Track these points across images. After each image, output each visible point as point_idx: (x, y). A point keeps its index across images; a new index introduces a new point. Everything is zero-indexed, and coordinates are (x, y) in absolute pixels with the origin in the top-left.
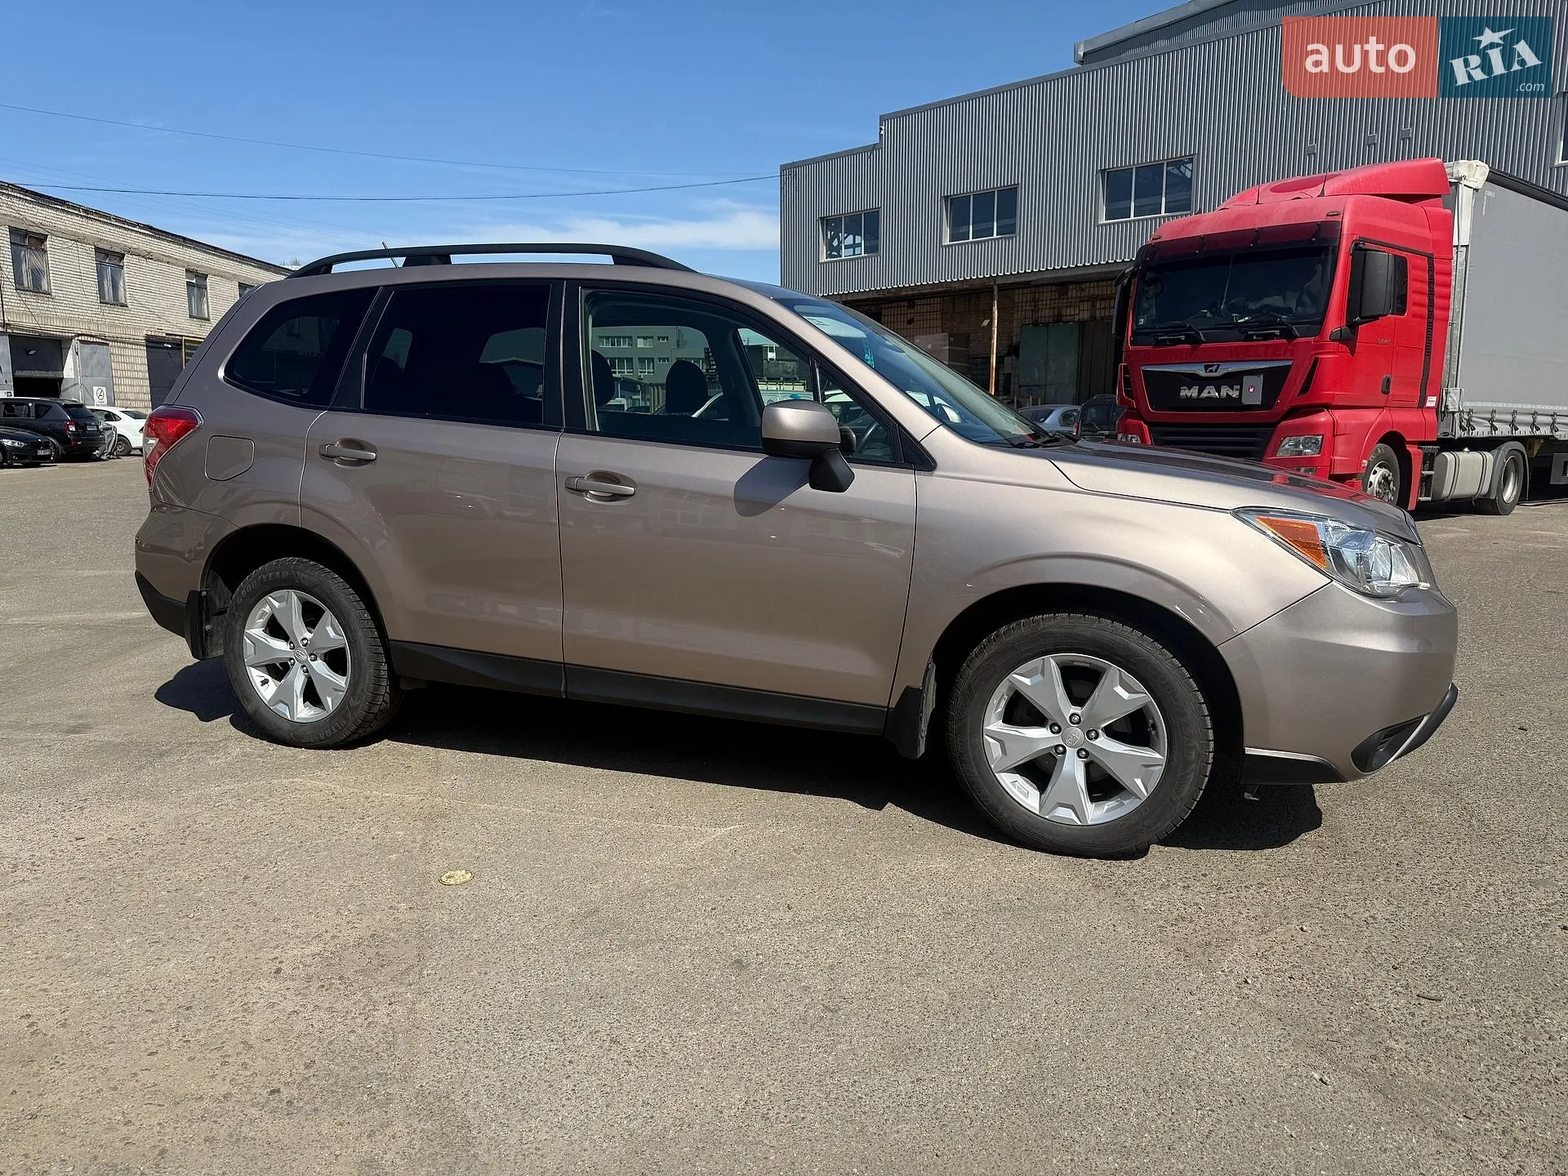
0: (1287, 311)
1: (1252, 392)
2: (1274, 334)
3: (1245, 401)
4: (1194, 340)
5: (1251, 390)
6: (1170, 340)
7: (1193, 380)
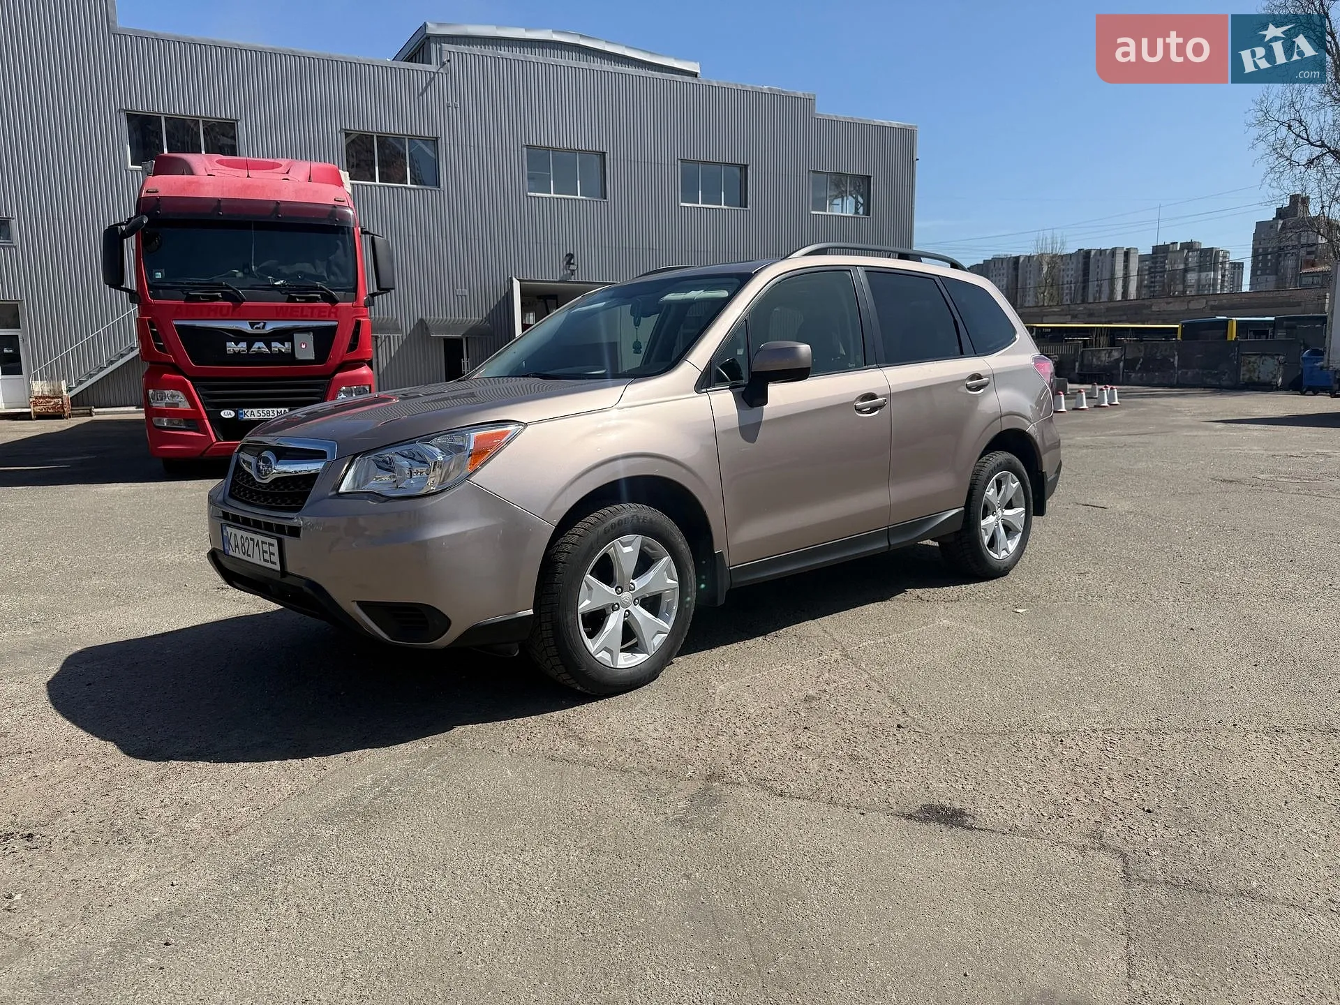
0: (321, 278)
1: (305, 348)
2: (317, 298)
3: (299, 356)
4: (235, 299)
5: (303, 347)
6: (203, 296)
7: (239, 336)
